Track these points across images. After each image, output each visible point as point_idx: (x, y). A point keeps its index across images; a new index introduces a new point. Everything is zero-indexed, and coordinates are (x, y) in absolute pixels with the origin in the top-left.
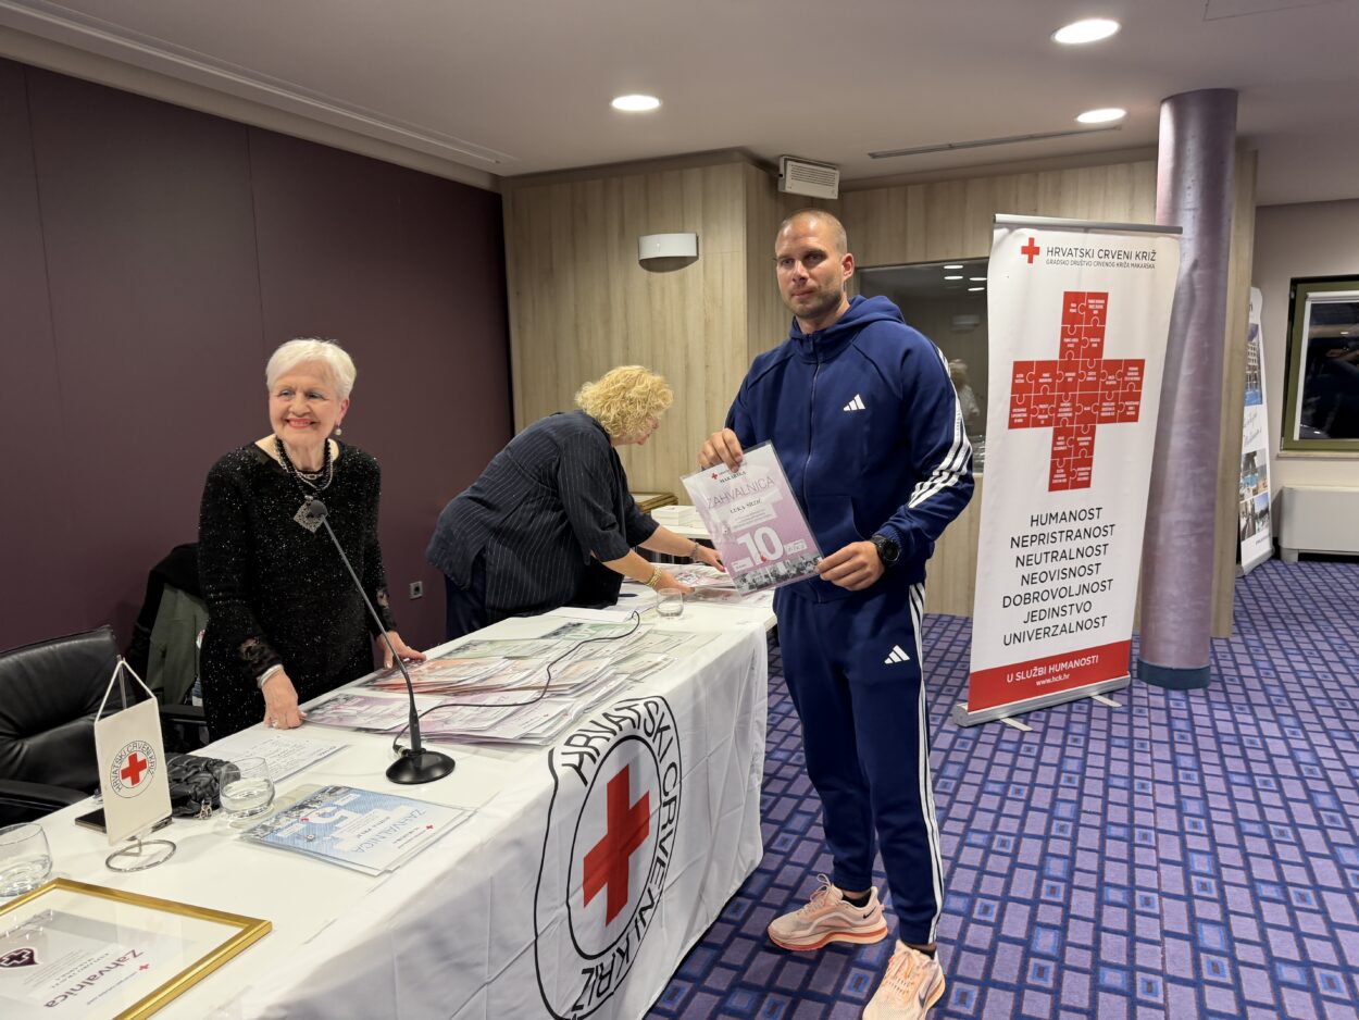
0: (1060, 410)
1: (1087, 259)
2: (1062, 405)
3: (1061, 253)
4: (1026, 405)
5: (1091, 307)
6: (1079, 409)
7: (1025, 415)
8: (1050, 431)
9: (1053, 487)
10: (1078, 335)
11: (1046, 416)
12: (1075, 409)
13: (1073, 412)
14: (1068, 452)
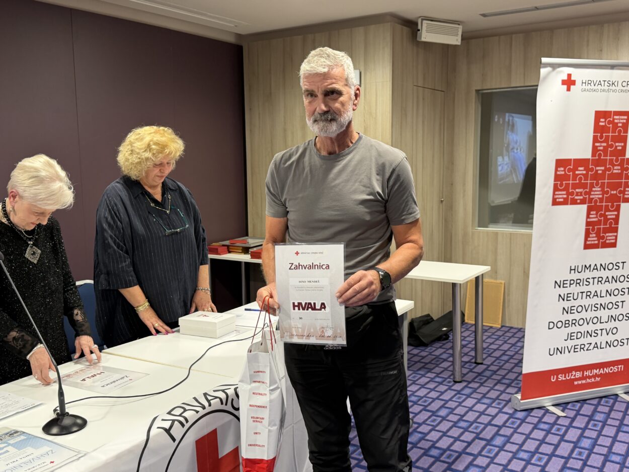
0: (592, 193)
1: (613, 88)
2: (594, 189)
3: (592, 84)
4: (566, 189)
5: (616, 121)
6: (607, 192)
7: (565, 196)
8: (584, 208)
9: (586, 247)
10: (606, 141)
11: (581, 197)
12: (604, 193)
13: (603, 195)
14: (599, 222)
